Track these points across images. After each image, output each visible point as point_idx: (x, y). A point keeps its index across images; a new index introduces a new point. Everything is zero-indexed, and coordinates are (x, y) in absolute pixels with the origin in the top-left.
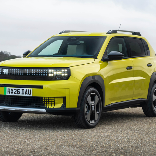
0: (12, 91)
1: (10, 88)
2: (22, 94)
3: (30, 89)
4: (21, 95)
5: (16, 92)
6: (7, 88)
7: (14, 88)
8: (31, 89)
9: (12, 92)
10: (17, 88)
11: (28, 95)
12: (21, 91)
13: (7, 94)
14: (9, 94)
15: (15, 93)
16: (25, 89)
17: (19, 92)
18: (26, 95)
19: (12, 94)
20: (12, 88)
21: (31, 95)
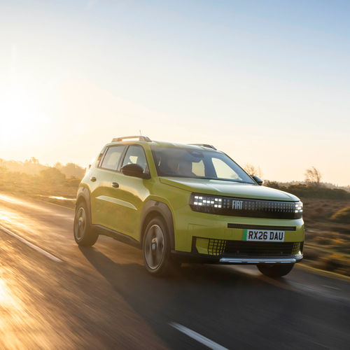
0: (256, 234)
1: (253, 231)
2: (271, 239)
3: (281, 232)
4: (268, 240)
5: (262, 237)
6: (249, 230)
7: (259, 231)
8: (284, 232)
9: (256, 236)
10: (263, 231)
11: (279, 241)
12: (268, 235)
13: (248, 240)
14: (251, 240)
15: (259, 238)
16: (275, 232)
17: (265, 237)
18: (276, 240)
19: (256, 240)
20: (256, 231)
21: (283, 241)
